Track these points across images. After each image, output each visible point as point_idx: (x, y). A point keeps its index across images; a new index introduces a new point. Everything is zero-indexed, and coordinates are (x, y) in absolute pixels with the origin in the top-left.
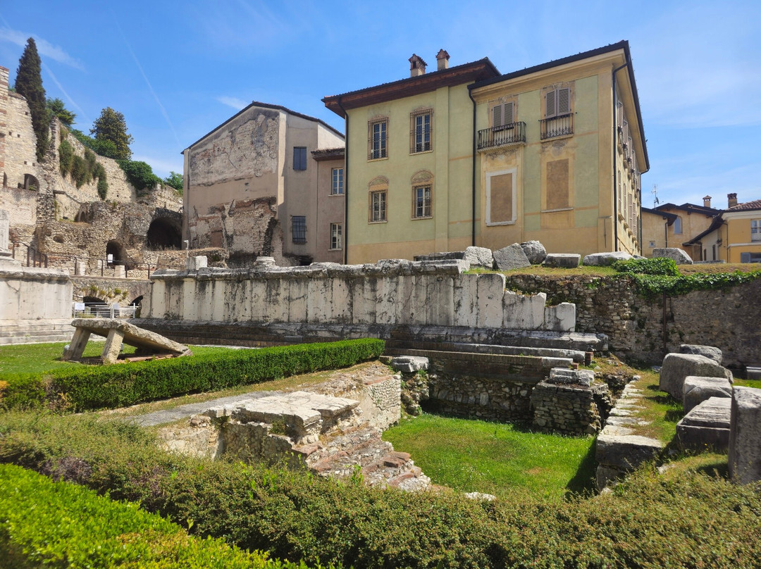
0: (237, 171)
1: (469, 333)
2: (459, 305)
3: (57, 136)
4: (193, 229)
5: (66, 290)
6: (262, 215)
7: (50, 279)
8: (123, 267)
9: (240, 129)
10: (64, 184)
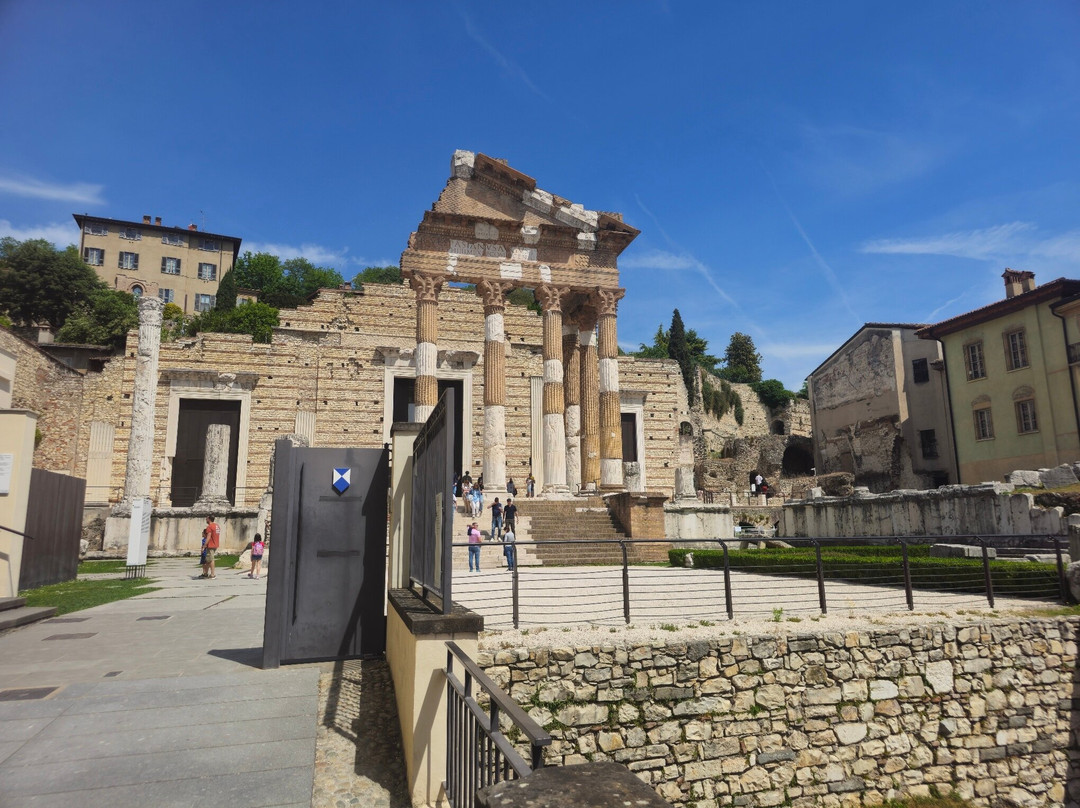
0: (858, 392)
1: (1007, 541)
2: (999, 519)
3: (700, 380)
4: (823, 451)
5: (729, 518)
6: (887, 434)
7: (718, 511)
8: (764, 496)
9: (856, 352)
10: (708, 422)
